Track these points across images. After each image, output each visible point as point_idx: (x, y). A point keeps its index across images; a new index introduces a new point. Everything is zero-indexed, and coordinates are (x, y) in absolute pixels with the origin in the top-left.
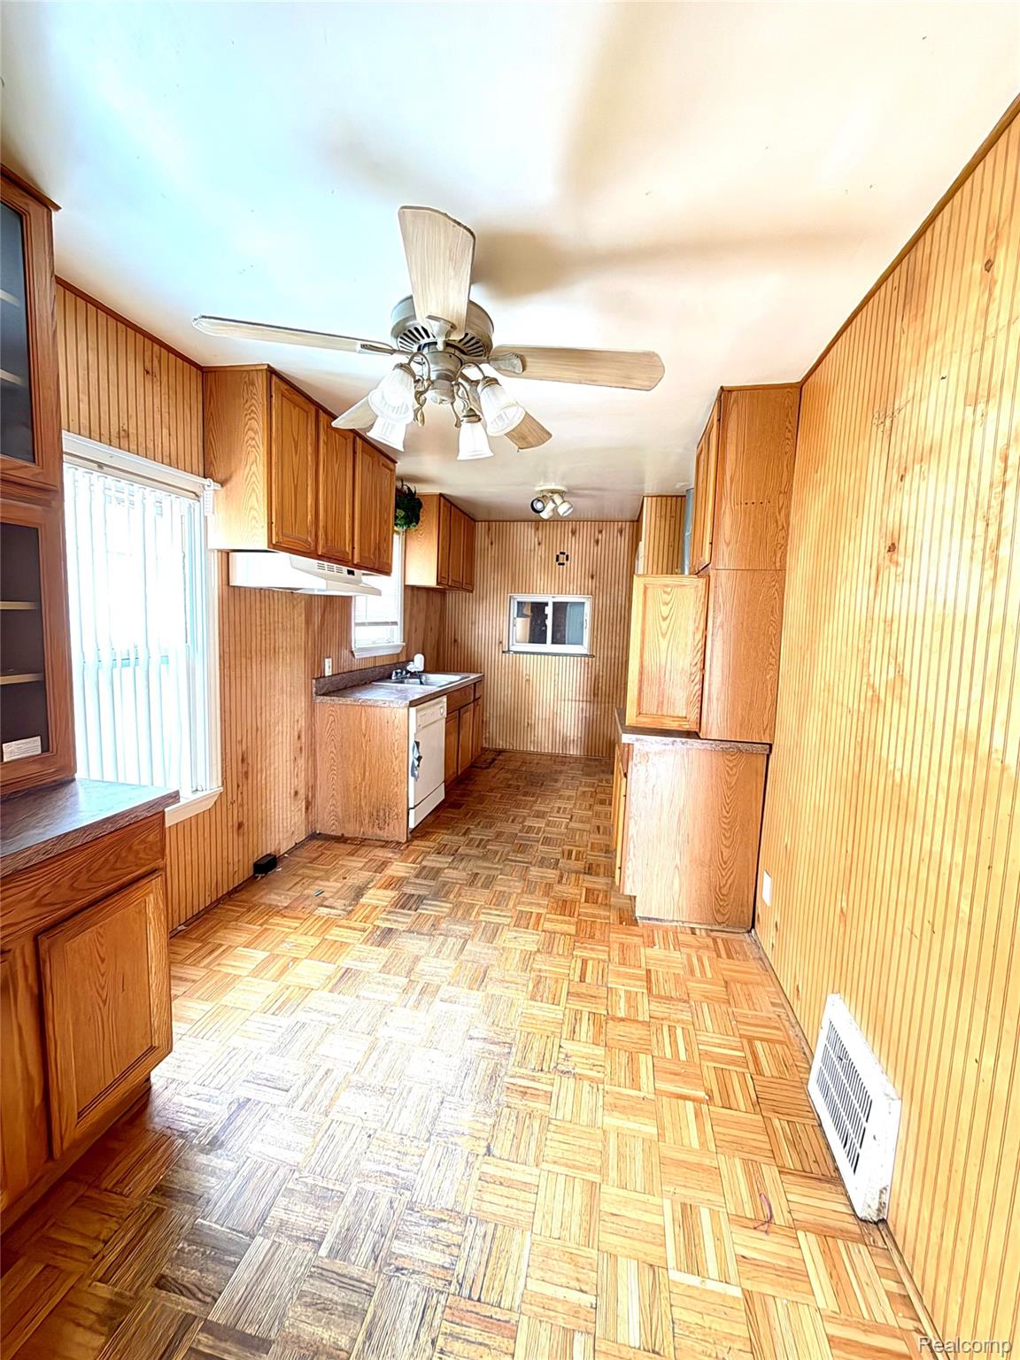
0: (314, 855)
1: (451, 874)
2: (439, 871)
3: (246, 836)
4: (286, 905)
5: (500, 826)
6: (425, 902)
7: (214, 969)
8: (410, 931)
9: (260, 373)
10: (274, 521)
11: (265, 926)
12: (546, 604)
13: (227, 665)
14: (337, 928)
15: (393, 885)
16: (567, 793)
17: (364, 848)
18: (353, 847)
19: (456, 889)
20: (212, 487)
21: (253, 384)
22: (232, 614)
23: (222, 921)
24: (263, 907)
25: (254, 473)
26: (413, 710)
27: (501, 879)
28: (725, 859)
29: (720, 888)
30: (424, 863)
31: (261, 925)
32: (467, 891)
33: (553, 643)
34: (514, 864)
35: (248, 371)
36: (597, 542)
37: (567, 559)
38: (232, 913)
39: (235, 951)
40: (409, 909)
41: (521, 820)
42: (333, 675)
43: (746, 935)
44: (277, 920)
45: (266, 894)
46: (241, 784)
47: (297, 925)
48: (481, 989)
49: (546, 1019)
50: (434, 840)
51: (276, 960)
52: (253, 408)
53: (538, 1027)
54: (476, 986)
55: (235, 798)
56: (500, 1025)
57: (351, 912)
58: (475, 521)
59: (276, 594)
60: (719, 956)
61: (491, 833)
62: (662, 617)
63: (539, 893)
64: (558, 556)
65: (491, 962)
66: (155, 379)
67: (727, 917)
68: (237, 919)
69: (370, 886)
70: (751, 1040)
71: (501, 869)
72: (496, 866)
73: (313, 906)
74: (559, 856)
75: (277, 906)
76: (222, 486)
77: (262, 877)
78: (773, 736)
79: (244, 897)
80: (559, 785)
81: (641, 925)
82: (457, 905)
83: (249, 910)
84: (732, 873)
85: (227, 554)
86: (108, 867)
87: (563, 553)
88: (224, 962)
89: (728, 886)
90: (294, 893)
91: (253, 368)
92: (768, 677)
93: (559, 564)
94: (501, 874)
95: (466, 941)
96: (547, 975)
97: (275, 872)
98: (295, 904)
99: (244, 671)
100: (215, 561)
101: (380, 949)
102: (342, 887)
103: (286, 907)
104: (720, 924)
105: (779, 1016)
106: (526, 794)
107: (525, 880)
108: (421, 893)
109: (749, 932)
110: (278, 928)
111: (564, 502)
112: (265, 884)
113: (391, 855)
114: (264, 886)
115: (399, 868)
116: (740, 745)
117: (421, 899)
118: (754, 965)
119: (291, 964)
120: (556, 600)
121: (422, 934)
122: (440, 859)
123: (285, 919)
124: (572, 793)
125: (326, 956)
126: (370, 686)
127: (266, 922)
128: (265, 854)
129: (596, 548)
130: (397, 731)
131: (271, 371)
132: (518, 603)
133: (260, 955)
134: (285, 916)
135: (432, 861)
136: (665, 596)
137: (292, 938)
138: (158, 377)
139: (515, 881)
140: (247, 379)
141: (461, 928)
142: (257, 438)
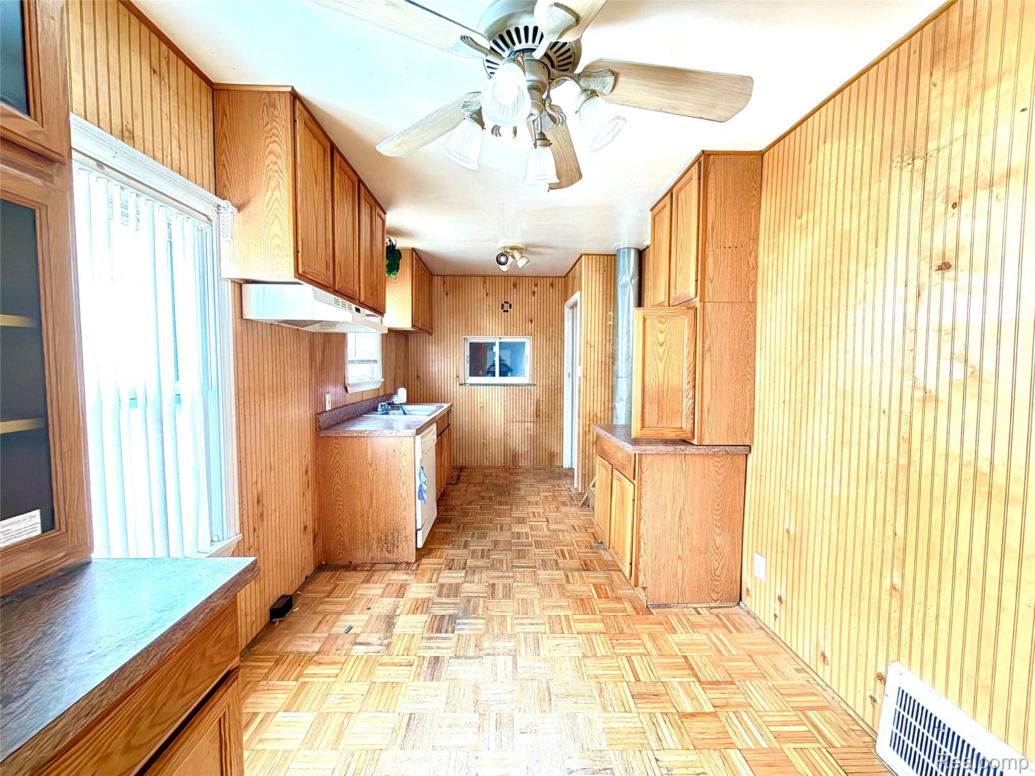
0: (329, 588)
1: (468, 588)
2: (458, 586)
3: (262, 581)
4: (316, 649)
5: (493, 535)
6: (458, 621)
7: (257, 748)
8: (457, 657)
9: (282, 96)
10: (300, 250)
11: (301, 680)
12: (494, 344)
13: (242, 402)
14: (381, 667)
15: (420, 608)
16: (533, 499)
17: (376, 573)
18: (366, 573)
19: (481, 604)
20: (230, 210)
21: (274, 106)
22: (245, 350)
23: (248, 683)
24: (291, 656)
25: (276, 199)
26: (418, 437)
27: (517, 586)
28: (717, 546)
29: (715, 570)
30: (440, 581)
31: (296, 679)
32: (492, 604)
33: (501, 375)
34: (521, 570)
35: (268, 92)
36: (534, 293)
37: (510, 307)
38: (259, 671)
39: (276, 719)
40: (446, 632)
41: (507, 528)
42: (332, 409)
43: (737, 607)
44: (311, 669)
45: (290, 641)
46: (257, 528)
47: (337, 671)
48: (553, 709)
49: (629, 730)
50: (440, 557)
51: (327, 720)
52: (275, 131)
53: (626, 741)
54: (547, 708)
55: (252, 543)
56: (591, 749)
57: (388, 645)
58: (432, 275)
59: (284, 330)
60: (730, 632)
61: (486, 544)
62: (659, 343)
63: (556, 595)
64: (503, 305)
65: (549, 677)
66: (163, 82)
67: (720, 594)
68: (266, 677)
69: (397, 613)
70: (803, 710)
71: (513, 577)
72: (507, 574)
73: (347, 646)
74: (555, 557)
75: (307, 653)
76: (239, 211)
77: (280, 621)
78: (752, 439)
79: (266, 648)
80: (522, 493)
81: (655, 613)
82: (490, 619)
83: (277, 662)
84: (723, 557)
85: (240, 284)
86: (178, 692)
87: (507, 303)
88: (265, 736)
89: (720, 567)
90: (322, 634)
91: (275, 89)
92: (747, 390)
93: (504, 311)
94: (515, 581)
95: (515, 657)
96: (605, 680)
97: (293, 612)
98: (327, 647)
99: (257, 407)
100: (228, 290)
101: (435, 684)
102: (370, 619)
103: (317, 653)
104: (715, 601)
105: (808, 681)
106: (500, 503)
107: (538, 584)
108: (451, 612)
109: (739, 604)
110: (316, 680)
111: (522, 257)
112: (284, 629)
113: (405, 577)
114: (285, 632)
115: (418, 590)
116: (727, 448)
117: (453, 618)
118: (759, 636)
119: (346, 721)
120: (502, 340)
121: (470, 658)
122: (453, 575)
123: (322, 667)
124: (537, 498)
125: (382, 704)
126: (361, 418)
127: (300, 675)
128: (280, 596)
129: (533, 298)
130: (404, 458)
131: (295, 96)
132: (470, 343)
133: (305, 718)
134: (320, 663)
135: (449, 577)
136: (661, 326)
137: (337, 688)
138: (166, 80)
139: (530, 587)
140: (267, 101)
141: (505, 644)
142: (279, 162)
